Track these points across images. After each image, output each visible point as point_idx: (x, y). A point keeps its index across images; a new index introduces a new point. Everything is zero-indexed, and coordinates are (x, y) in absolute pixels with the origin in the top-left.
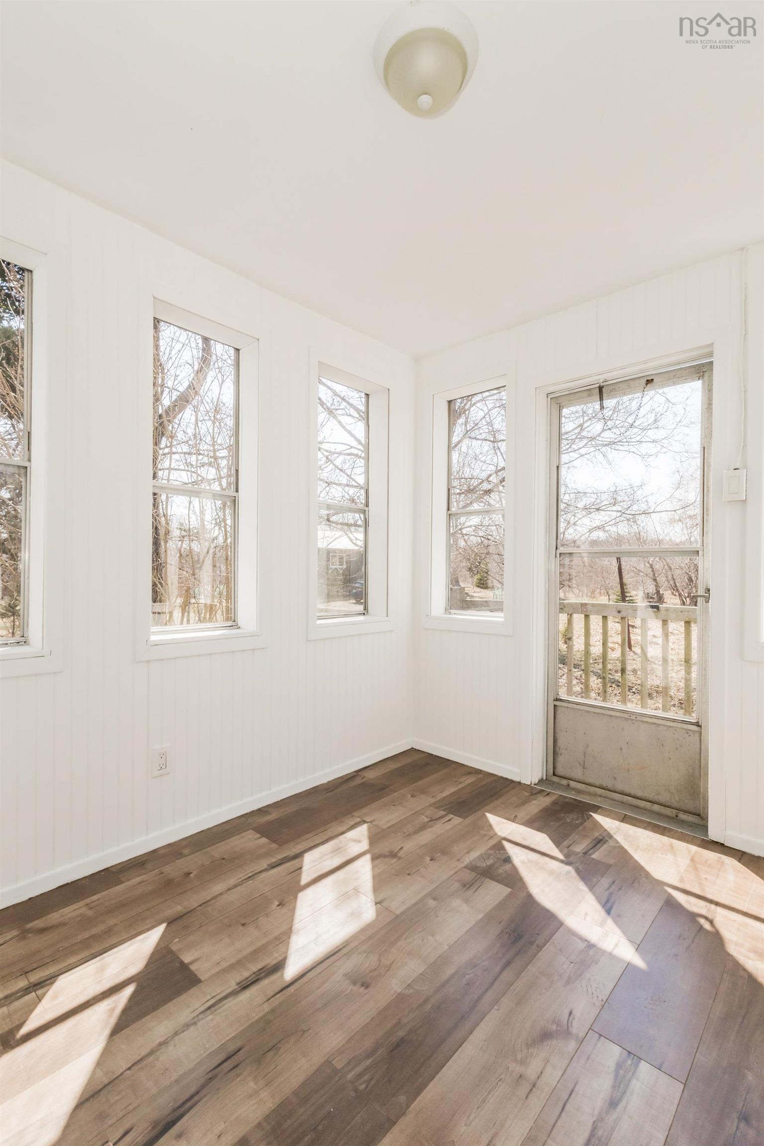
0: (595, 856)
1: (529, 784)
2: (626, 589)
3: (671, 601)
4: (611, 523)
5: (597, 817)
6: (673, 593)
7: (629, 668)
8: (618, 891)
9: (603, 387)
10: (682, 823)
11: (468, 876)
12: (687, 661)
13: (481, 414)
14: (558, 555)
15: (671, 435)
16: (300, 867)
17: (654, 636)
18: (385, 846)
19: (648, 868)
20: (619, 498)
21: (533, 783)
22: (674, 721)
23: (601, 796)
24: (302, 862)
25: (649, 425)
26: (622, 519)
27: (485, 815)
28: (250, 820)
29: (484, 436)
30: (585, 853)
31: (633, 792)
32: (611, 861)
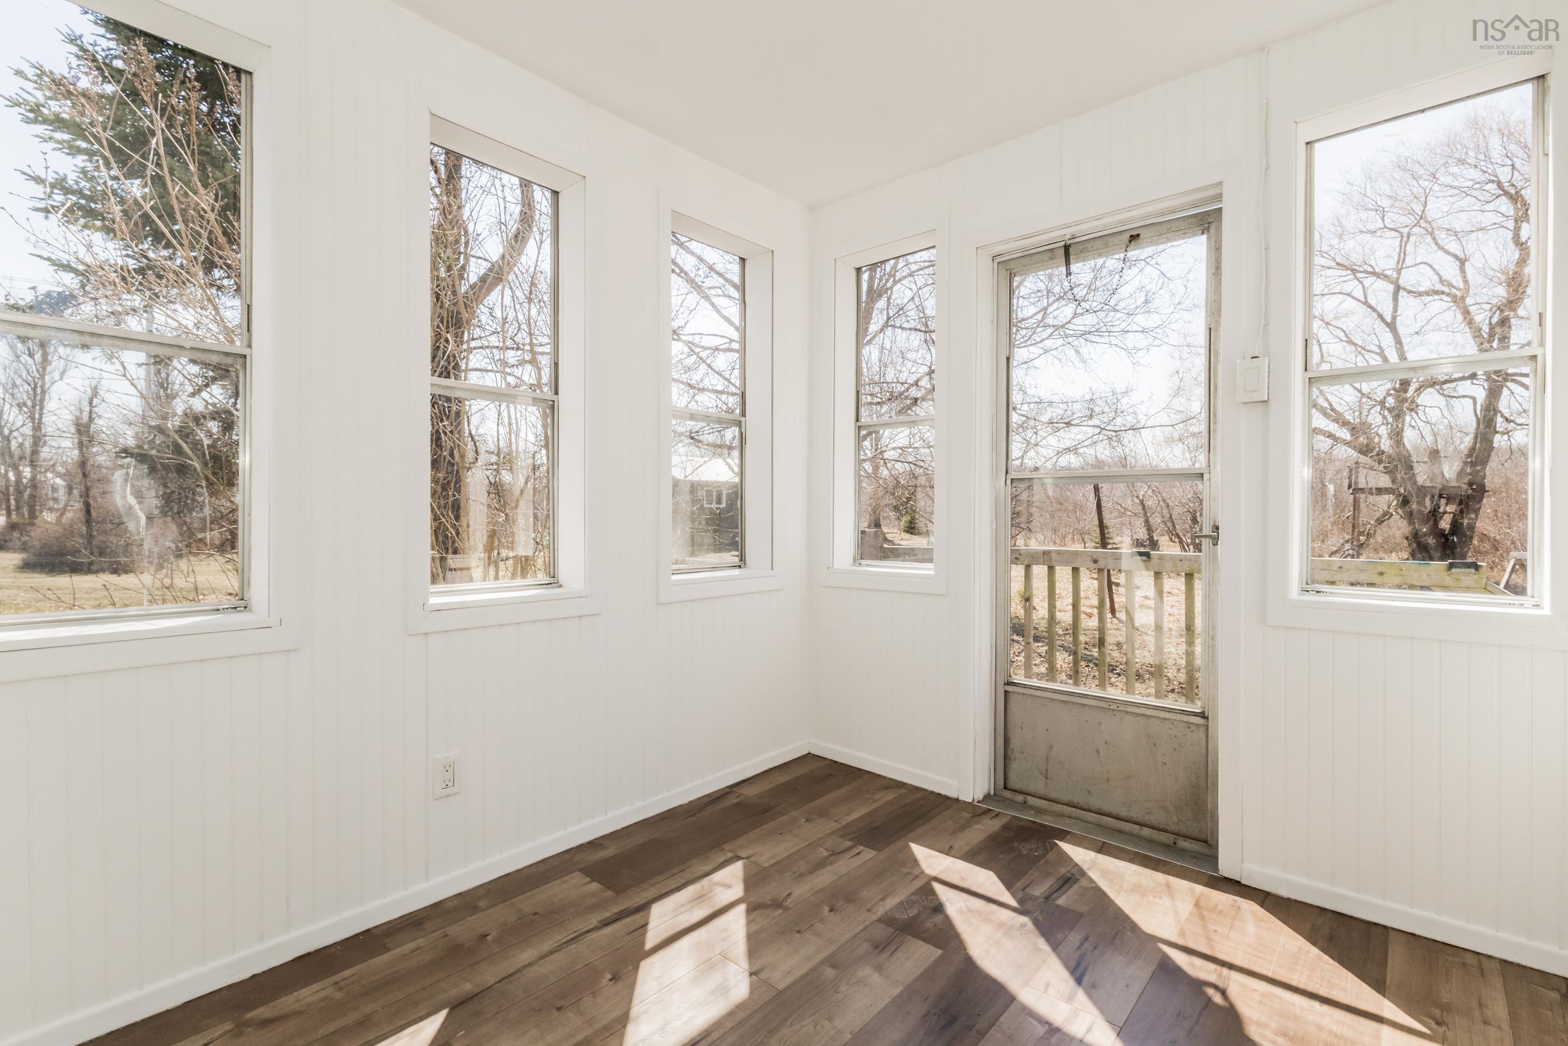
0: (1061, 901)
1: (971, 801)
2: (1109, 533)
3: (1168, 548)
4: (1086, 443)
5: (1065, 846)
6: (1171, 539)
7: (1110, 639)
8: (1092, 951)
9: (1070, 246)
10: (1183, 853)
11: (882, 932)
12: (1189, 628)
13: (909, 294)
14: (1009, 482)
15: (1168, 322)
16: (643, 923)
17: (1146, 598)
18: (768, 892)
19: (1136, 917)
20: (1097, 409)
21: (976, 801)
22: (1170, 710)
23: (1069, 817)
24: (648, 916)
25: (1137, 307)
26: (1101, 437)
27: (909, 846)
28: (577, 858)
29: (912, 324)
30: (1047, 898)
31: (1114, 811)
32: (1083, 909)
